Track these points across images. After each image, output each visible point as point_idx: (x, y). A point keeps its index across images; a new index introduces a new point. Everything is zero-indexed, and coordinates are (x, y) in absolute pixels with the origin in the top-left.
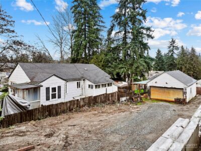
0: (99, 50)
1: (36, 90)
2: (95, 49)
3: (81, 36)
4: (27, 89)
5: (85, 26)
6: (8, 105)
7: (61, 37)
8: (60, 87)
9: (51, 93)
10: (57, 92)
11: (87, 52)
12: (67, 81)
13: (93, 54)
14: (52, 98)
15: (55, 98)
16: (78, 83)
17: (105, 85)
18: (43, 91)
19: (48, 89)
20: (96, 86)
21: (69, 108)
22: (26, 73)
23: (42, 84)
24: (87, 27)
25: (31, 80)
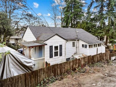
0: (81, 21)
1: (40, 48)
2: (78, 20)
3: (69, 11)
4: (32, 47)
5: (72, 4)
6: (11, 65)
7: (55, 14)
8: (62, 45)
9: (54, 51)
10: (59, 50)
11: (73, 22)
12: (68, 41)
13: (77, 23)
14: (55, 56)
15: (57, 55)
16: (73, 42)
17: (96, 45)
18: (47, 49)
19: (51, 47)
20: (90, 46)
21: (72, 67)
22: (33, 33)
23: (46, 42)
24: (73, 5)
25: (36, 39)
